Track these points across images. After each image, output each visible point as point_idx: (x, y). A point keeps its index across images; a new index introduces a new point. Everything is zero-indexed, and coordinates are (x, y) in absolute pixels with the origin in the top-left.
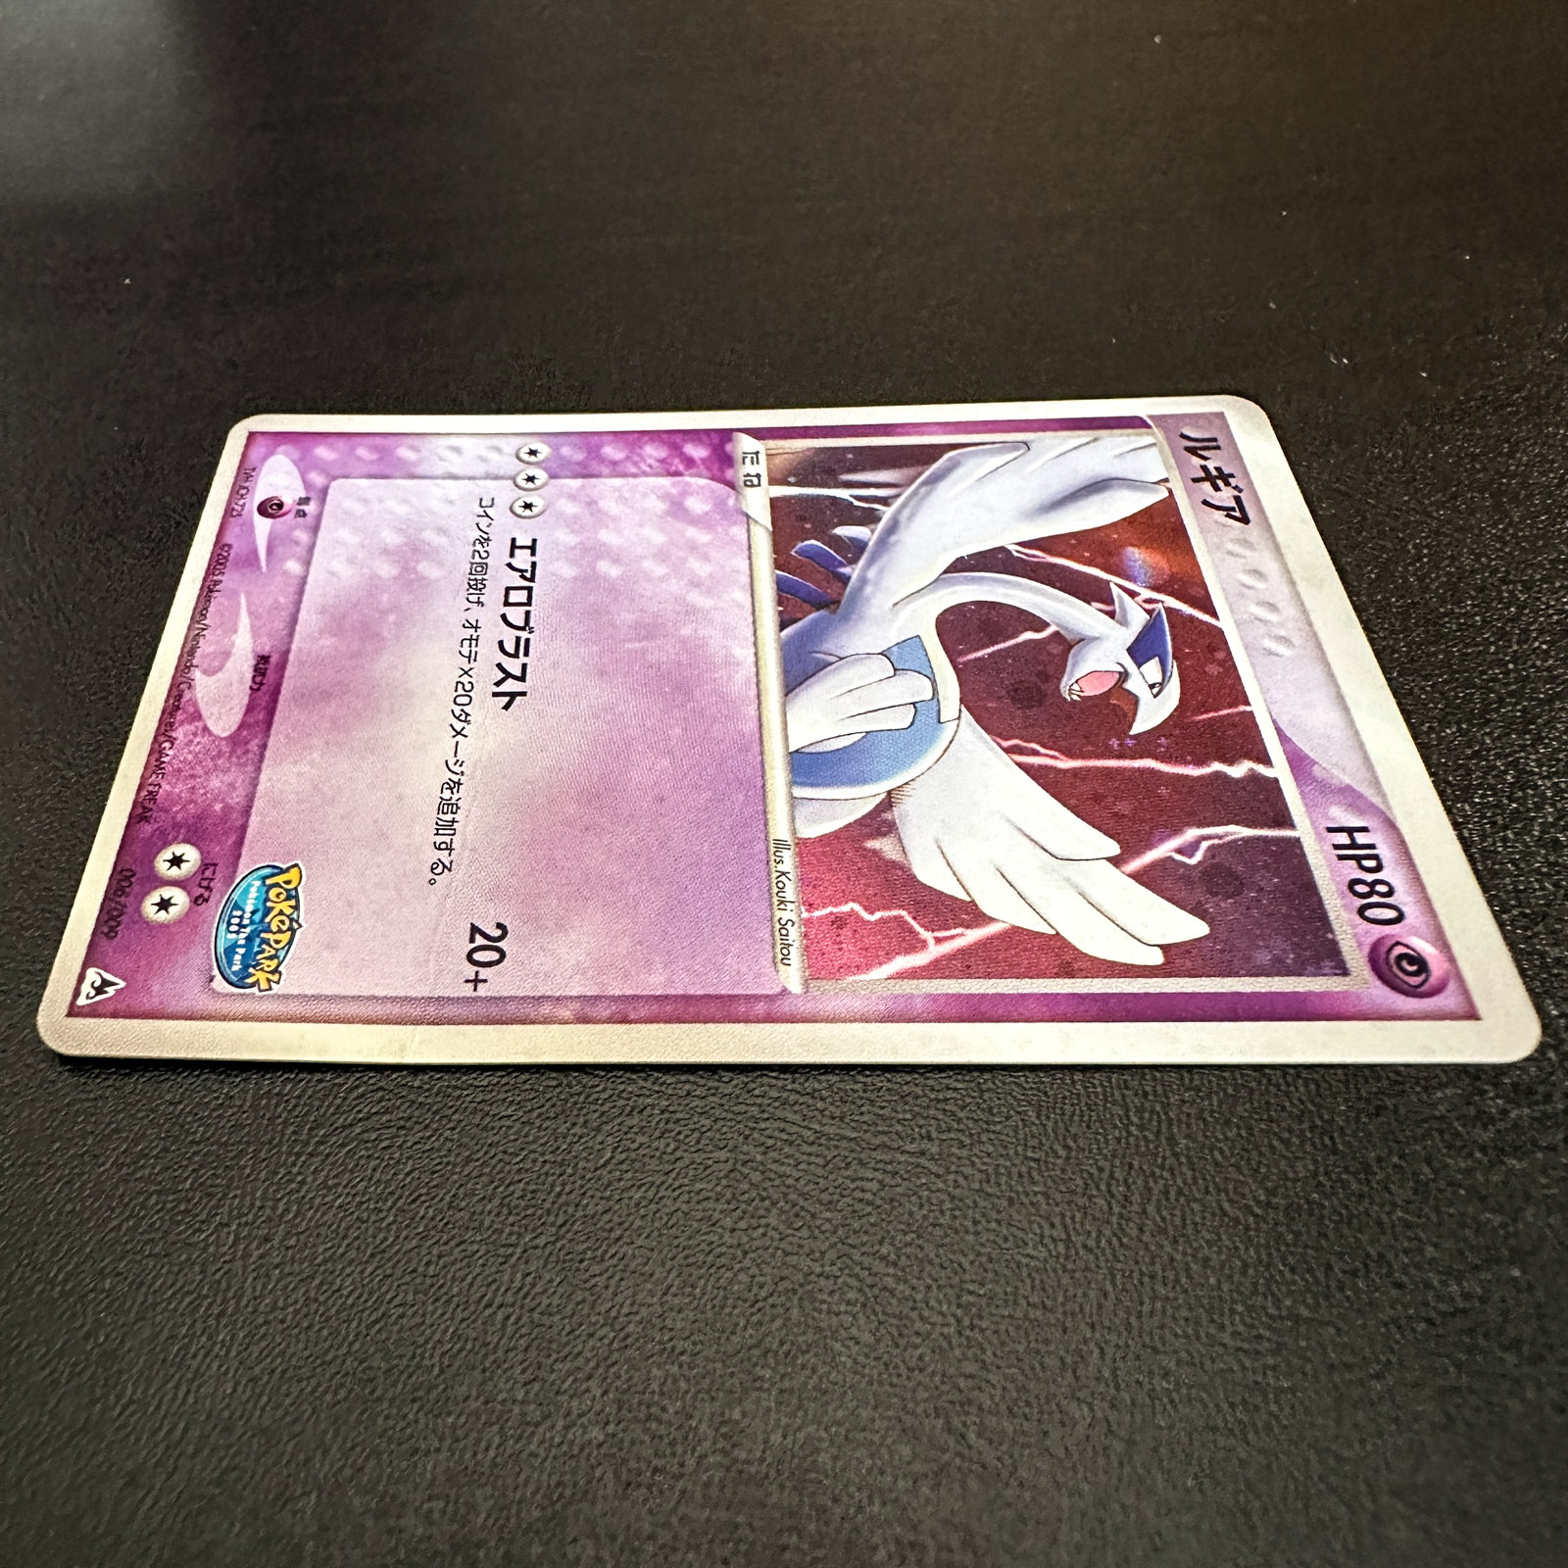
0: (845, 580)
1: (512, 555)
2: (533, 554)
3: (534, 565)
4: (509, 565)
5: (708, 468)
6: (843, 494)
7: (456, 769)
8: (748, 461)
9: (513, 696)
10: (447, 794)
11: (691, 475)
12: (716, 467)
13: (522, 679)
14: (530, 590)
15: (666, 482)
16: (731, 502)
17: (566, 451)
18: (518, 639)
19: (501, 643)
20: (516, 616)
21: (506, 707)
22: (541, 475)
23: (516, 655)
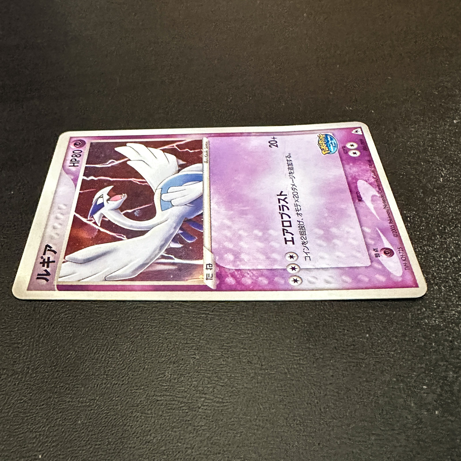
0: (181, 229)
1: (292, 238)
2: (285, 238)
3: (284, 235)
4: (293, 235)
5: (226, 272)
6: (177, 260)
7: (291, 177)
8: (211, 276)
9: (281, 195)
10: (292, 171)
11: (232, 269)
12: (223, 273)
13: (279, 199)
14: (283, 226)
15: (242, 267)
16: (217, 258)
17: (282, 282)
18: (283, 210)
19: (288, 209)
20: (286, 218)
21: (282, 192)
22: (290, 271)
23: (283, 206)
